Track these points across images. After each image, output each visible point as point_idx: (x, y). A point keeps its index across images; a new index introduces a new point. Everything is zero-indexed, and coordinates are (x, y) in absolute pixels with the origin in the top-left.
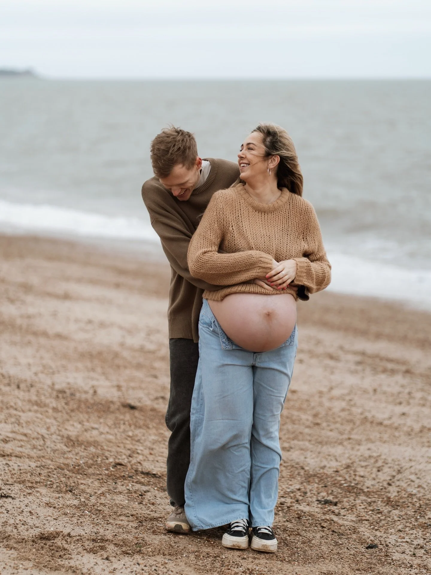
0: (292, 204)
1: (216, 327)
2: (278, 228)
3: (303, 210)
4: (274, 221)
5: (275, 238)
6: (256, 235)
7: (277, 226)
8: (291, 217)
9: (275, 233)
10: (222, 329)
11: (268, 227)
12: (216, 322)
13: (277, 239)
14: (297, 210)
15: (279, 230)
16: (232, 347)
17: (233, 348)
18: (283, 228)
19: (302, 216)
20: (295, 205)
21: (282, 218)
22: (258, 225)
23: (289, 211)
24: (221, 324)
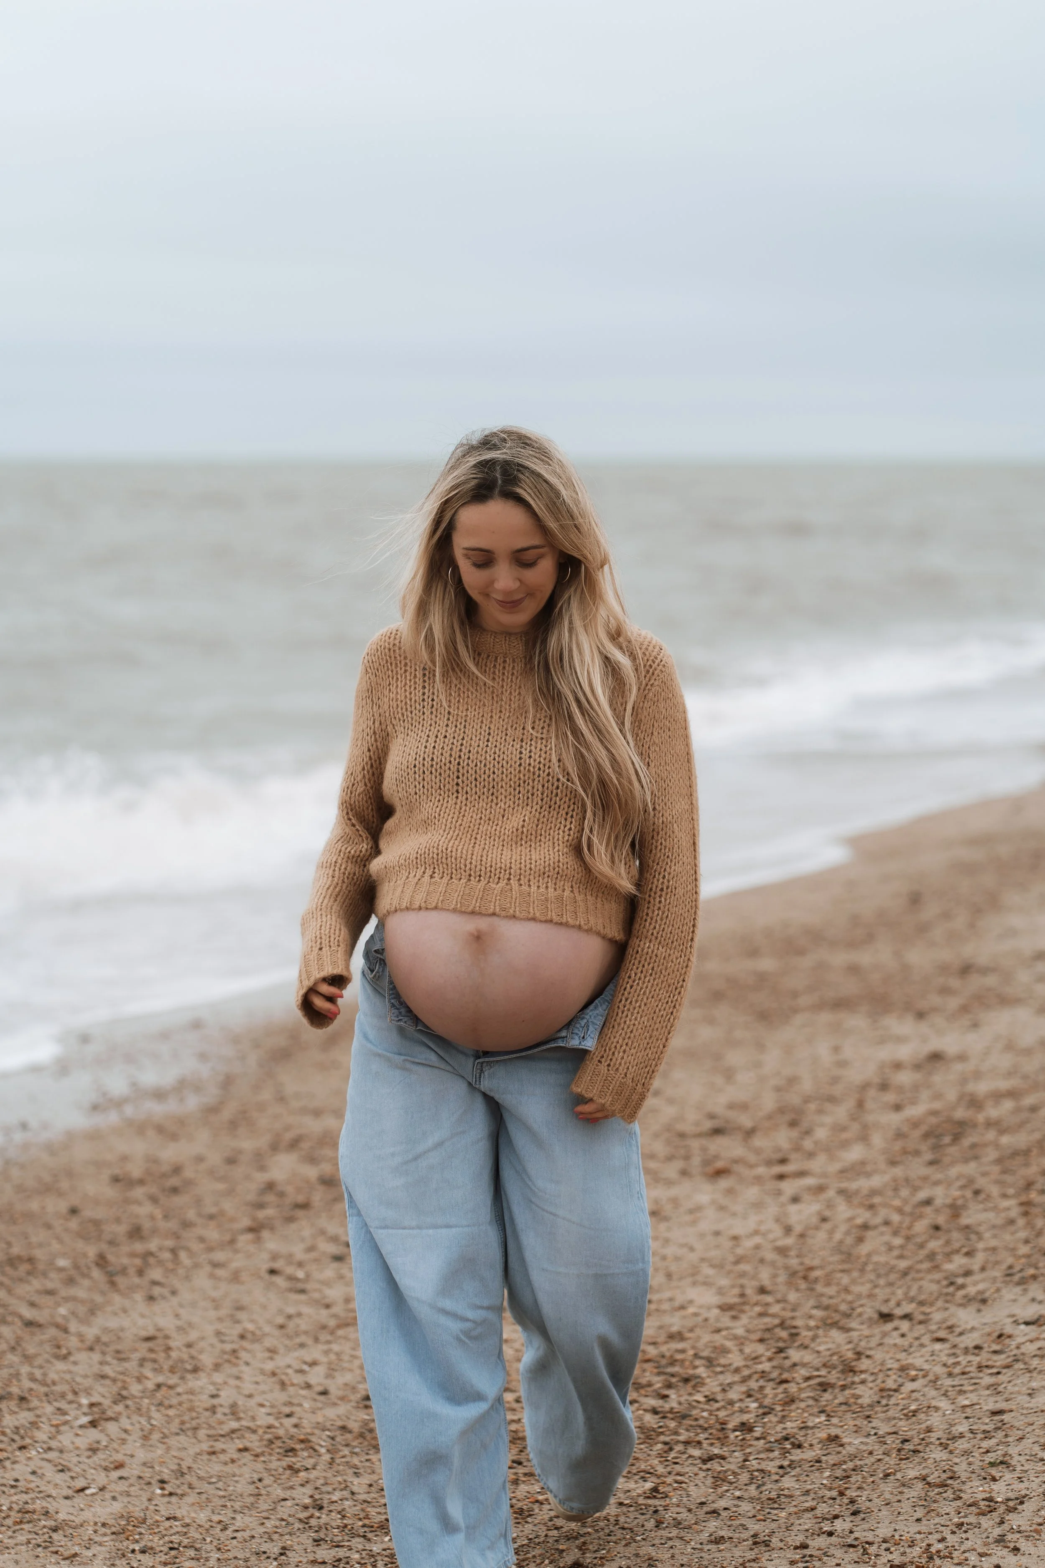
17: (418, 1028)
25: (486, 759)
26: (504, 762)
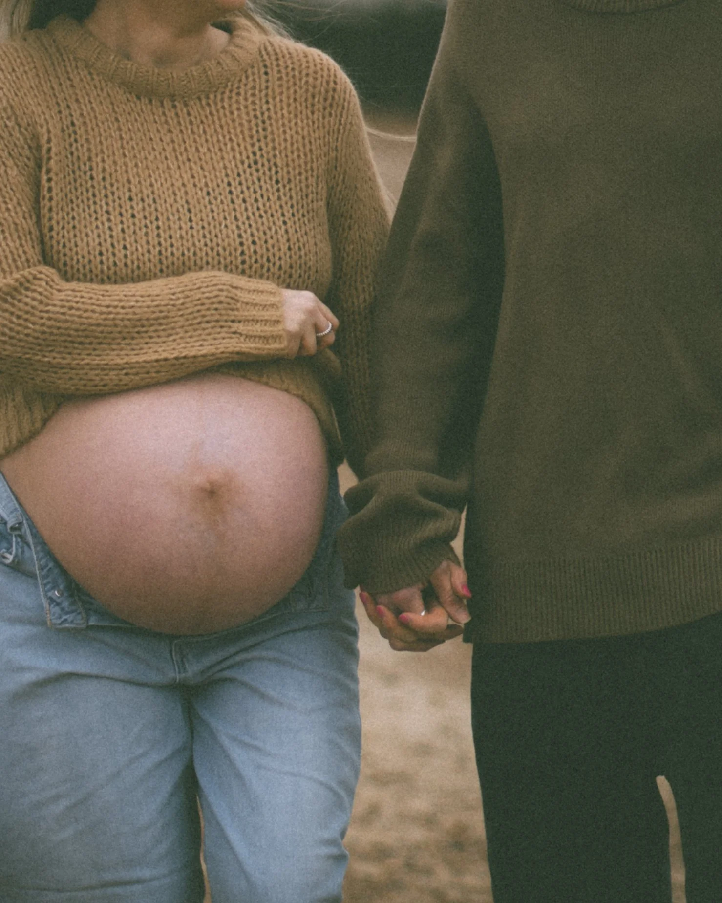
0: (276, 69)
1: (26, 548)
2: (238, 156)
3: (320, 93)
4: (219, 130)
5: (229, 197)
6: (151, 185)
7: (233, 149)
8: (279, 115)
9: (227, 175)
10: (49, 554)
11: (197, 150)
12: (26, 529)
13: (238, 202)
14: (295, 92)
15: (243, 163)
16: (88, 621)
17: (91, 623)
18: (254, 154)
19: (315, 116)
20: (287, 74)
21: (244, 116)
22: (159, 148)
23: (267, 95)
24: (46, 533)
25: (194, 245)
26: (220, 249)
